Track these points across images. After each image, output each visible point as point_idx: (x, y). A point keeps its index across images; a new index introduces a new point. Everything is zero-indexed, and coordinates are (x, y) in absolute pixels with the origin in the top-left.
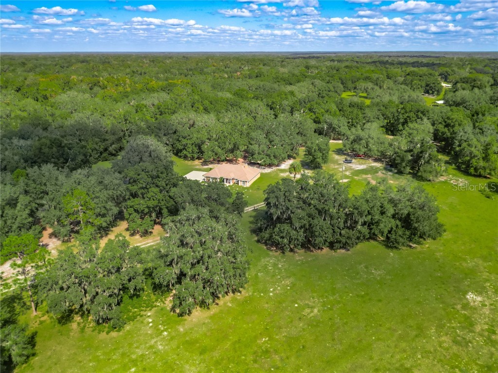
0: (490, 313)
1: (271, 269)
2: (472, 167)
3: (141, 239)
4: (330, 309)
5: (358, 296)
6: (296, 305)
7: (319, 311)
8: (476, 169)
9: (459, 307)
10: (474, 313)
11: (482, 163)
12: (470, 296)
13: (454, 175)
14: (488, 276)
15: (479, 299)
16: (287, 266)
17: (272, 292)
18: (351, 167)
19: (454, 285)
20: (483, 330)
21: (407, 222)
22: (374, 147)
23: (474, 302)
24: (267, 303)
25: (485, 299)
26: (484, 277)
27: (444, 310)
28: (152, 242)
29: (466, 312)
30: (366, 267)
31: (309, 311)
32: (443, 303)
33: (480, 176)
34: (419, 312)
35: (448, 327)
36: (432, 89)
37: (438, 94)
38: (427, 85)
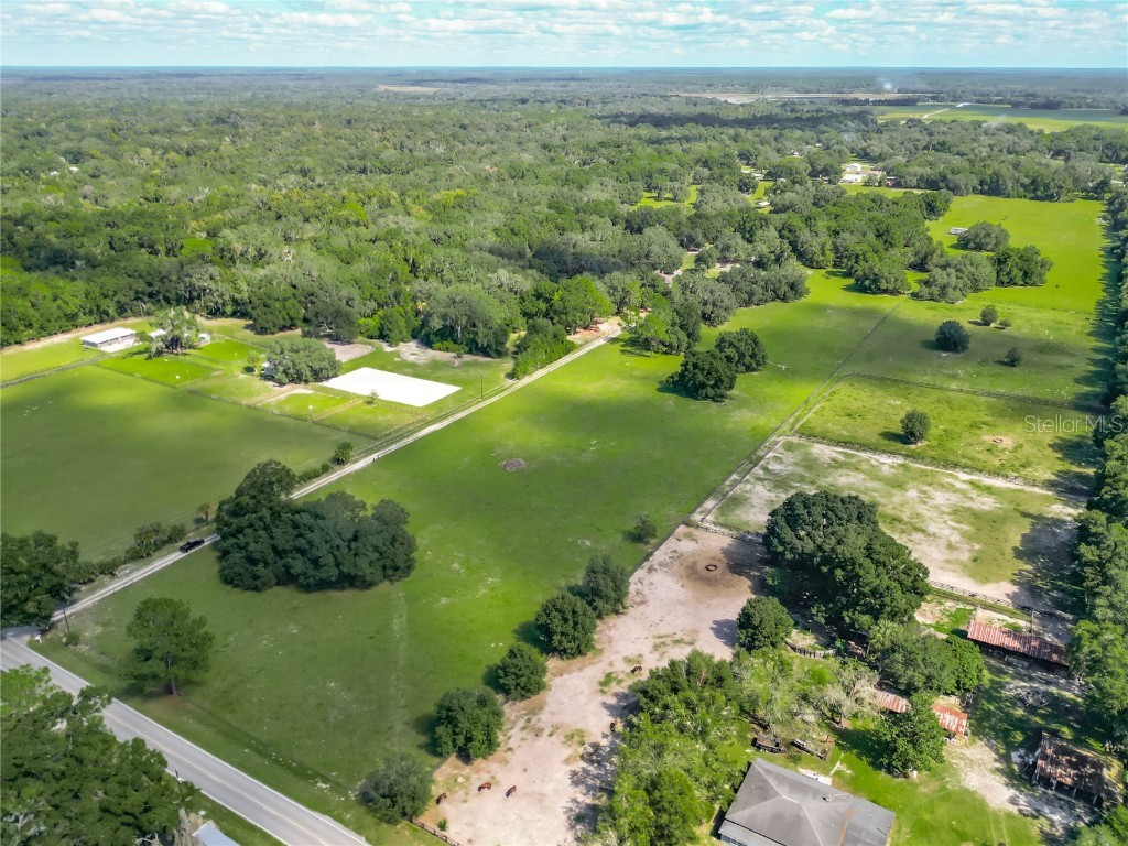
11: (821, 258)
21: (792, 286)
33: (821, 268)
36: (746, 186)
37: (754, 192)
38: (741, 181)
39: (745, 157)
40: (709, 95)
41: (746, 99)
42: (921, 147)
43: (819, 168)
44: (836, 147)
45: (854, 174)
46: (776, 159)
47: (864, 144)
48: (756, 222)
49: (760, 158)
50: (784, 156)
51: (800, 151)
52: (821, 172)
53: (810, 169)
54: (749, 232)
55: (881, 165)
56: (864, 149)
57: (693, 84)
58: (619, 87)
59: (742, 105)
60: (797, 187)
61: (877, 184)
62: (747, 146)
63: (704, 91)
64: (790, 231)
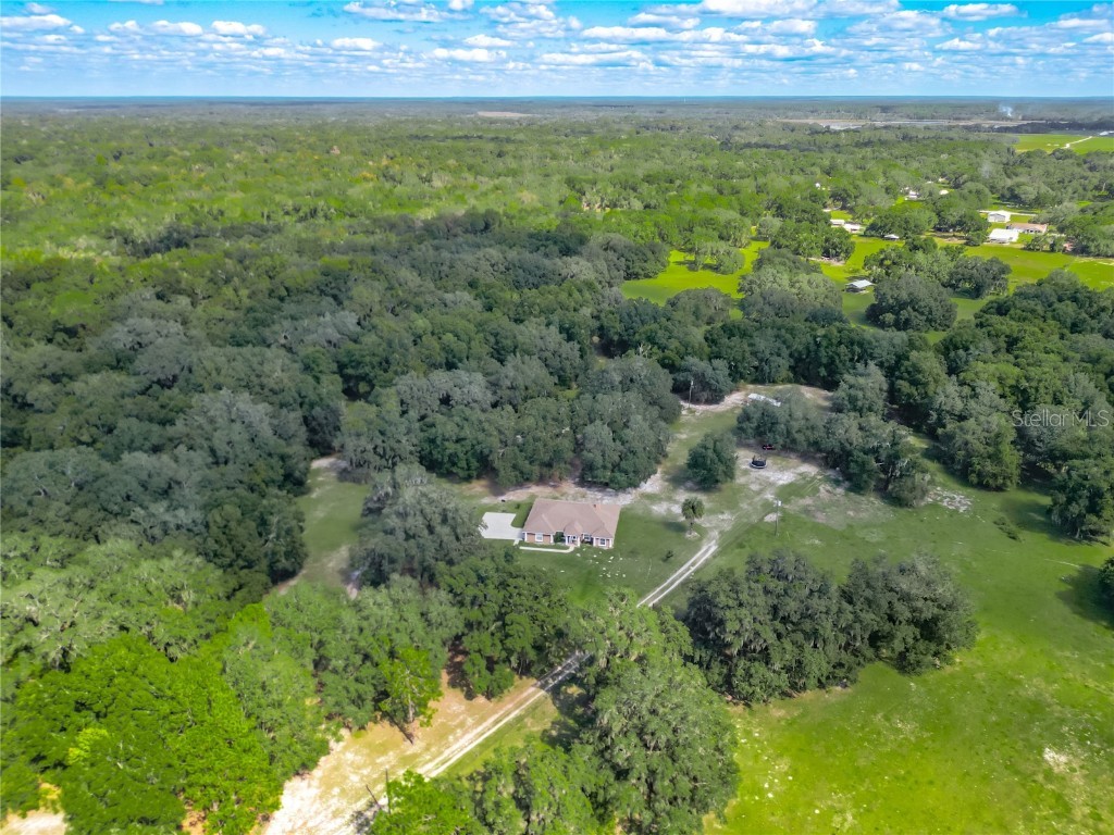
0: (1085, 783)
1: (745, 743)
2: (973, 472)
3: (491, 704)
4: (868, 810)
5: (897, 778)
6: (817, 811)
7: (854, 817)
8: (979, 474)
9: (1040, 778)
10: (1065, 787)
11: (989, 467)
12: (1050, 755)
13: (944, 486)
14: (1061, 712)
15: (1063, 759)
16: (767, 734)
17: (769, 790)
18: (768, 478)
19: (1021, 736)
20: (1084, 816)
22: (800, 437)
23: (1058, 765)
24: (773, 814)
25: (1071, 757)
26: (1056, 715)
27: (1023, 786)
28: (517, 707)
29: (1053, 787)
30: (887, 718)
31: (840, 819)
32: (1017, 773)
34: (991, 795)
35: (1040, 818)
36: (835, 248)
37: (847, 257)
38: (827, 240)
39: (842, 199)
40: (811, 121)
41: (852, 125)
42: (1091, 187)
43: (952, 220)
44: (970, 185)
45: (1006, 230)
46: (884, 203)
47: (1009, 183)
48: (843, 349)
49: (861, 201)
50: (895, 198)
51: (917, 189)
52: (953, 226)
53: (936, 220)
54: (826, 366)
55: (1044, 214)
56: (1011, 189)
57: (795, 110)
58: (717, 113)
59: (847, 131)
60: (920, 256)
61: (1047, 247)
62: (844, 183)
63: (807, 117)
64: (914, 383)
